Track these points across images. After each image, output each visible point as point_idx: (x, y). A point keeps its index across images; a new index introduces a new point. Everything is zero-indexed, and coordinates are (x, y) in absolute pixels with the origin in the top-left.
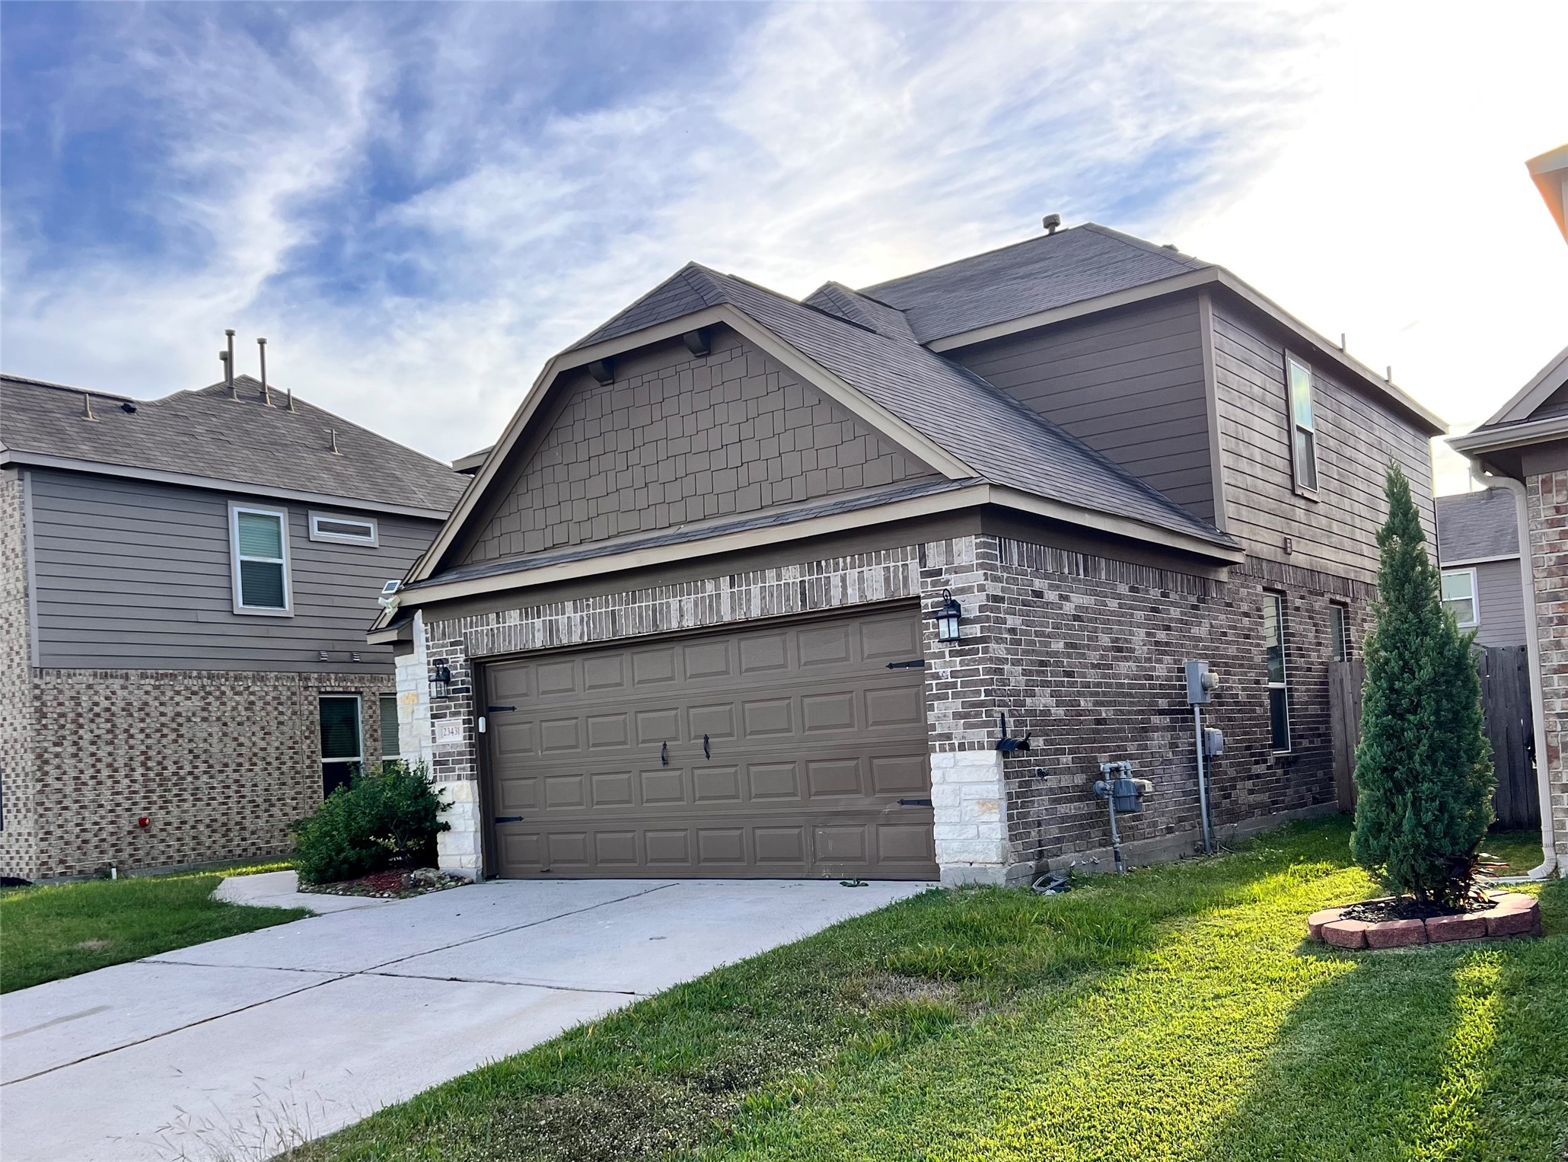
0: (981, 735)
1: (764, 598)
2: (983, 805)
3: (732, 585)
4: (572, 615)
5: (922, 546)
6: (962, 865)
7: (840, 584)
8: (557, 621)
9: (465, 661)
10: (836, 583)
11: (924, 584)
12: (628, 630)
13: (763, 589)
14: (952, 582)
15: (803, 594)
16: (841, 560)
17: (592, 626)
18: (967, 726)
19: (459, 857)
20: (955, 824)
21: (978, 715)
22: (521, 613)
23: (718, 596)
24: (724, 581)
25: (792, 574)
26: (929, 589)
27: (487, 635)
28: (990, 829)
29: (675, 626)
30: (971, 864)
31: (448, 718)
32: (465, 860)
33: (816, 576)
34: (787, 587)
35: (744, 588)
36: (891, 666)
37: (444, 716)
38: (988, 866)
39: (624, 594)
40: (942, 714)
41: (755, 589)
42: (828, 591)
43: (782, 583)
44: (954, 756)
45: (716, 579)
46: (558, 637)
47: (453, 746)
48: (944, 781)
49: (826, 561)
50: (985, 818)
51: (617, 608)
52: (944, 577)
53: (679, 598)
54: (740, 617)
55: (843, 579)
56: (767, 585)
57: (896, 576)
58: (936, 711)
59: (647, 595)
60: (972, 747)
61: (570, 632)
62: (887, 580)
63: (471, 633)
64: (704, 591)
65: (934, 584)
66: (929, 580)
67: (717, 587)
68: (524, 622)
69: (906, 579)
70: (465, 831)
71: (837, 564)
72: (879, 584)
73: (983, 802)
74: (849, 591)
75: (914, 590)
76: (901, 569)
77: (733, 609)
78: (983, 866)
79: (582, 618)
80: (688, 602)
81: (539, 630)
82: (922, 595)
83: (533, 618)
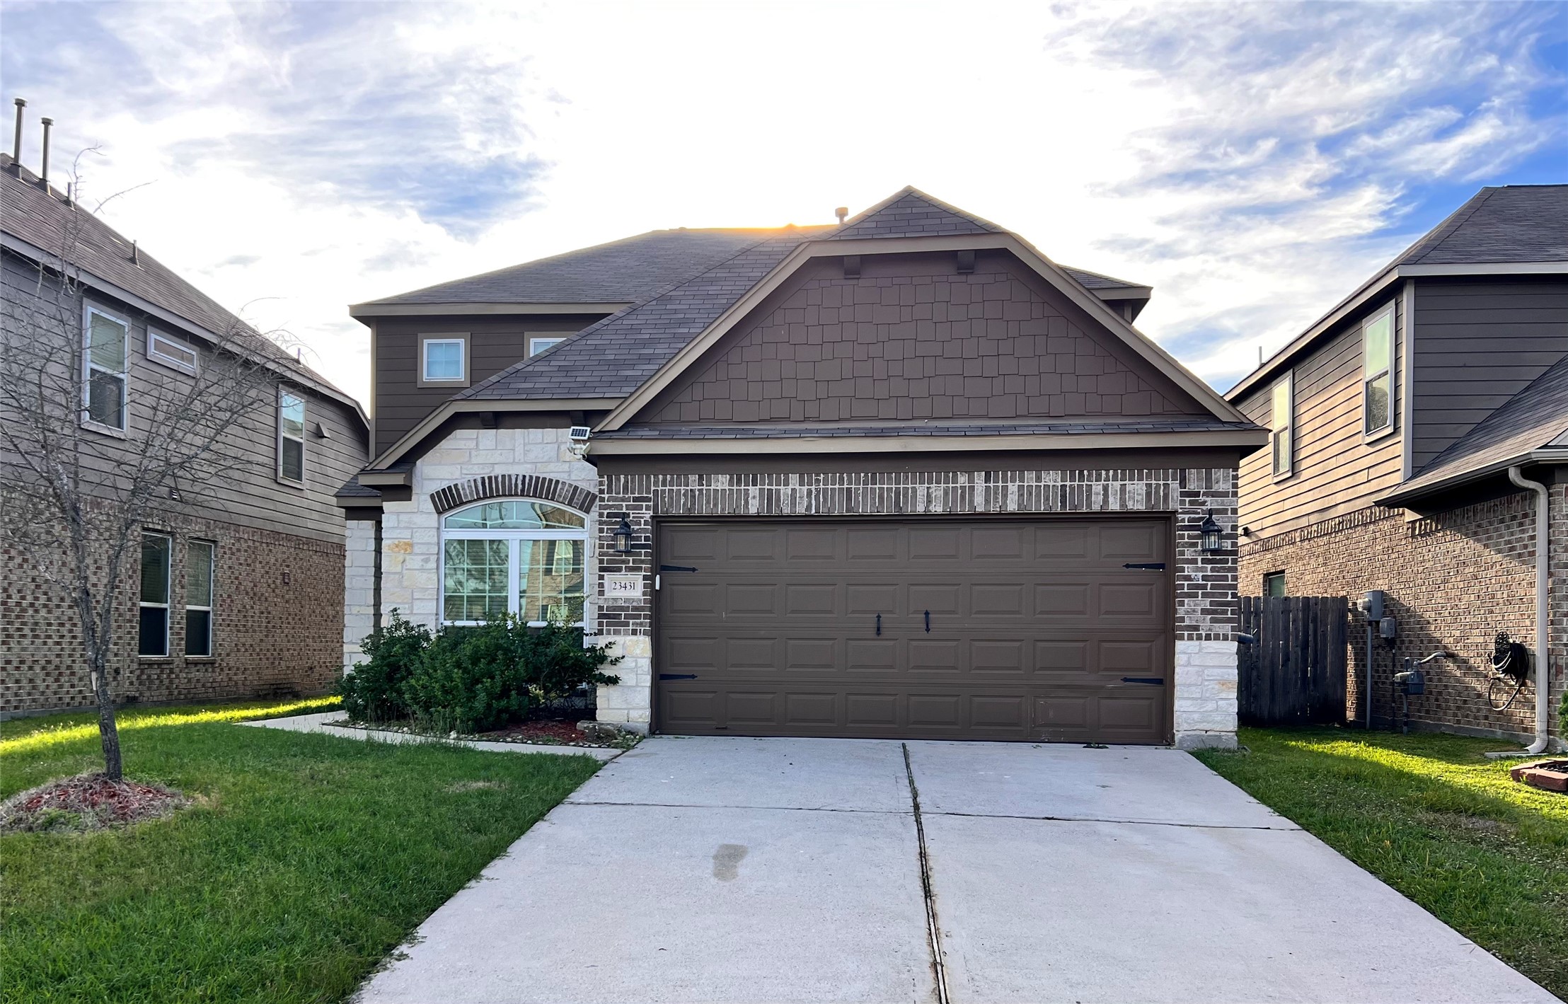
0: (1227, 628)
1: (1023, 495)
2: (1223, 685)
3: (987, 480)
4: (797, 487)
5: (1183, 471)
6: (1198, 733)
7: (1102, 492)
8: (778, 491)
9: (652, 517)
10: (1097, 491)
11: (1182, 502)
12: (865, 507)
13: (1021, 488)
14: (1208, 503)
15: (1064, 496)
16: (1103, 472)
17: (821, 500)
18: (1213, 621)
19: (626, 711)
20: (1196, 699)
21: (1225, 612)
22: (731, 479)
23: (972, 489)
24: (979, 476)
25: (1052, 478)
26: (1187, 506)
27: (684, 495)
28: (1227, 704)
29: (920, 509)
30: (1206, 732)
31: (623, 572)
32: (634, 715)
33: (1077, 482)
34: (1047, 489)
35: (1000, 484)
36: (1127, 566)
37: (619, 570)
38: (1223, 734)
39: (862, 475)
40: (1190, 609)
41: (1013, 488)
42: (1089, 496)
43: (1042, 484)
44: (1200, 644)
45: (971, 473)
46: (778, 505)
47: (626, 600)
48: (1189, 664)
49: (1088, 471)
50: (1223, 695)
51: (853, 486)
52: (1201, 499)
53: (926, 485)
54: (994, 508)
55: (1106, 489)
56: (1026, 484)
57: (1157, 492)
58: (1186, 607)
59: (890, 479)
60: (1217, 637)
61: (793, 504)
62: (1148, 494)
63: (663, 491)
64: (955, 481)
65: (1191, 503)
66: (1187, 499)
67: (971, 480)
68: (735, 488)
69: (1166, 496)
70: (637, 686)
71: (1100, 475)
72: (1140, 497)
73: (1223, 683)
74: (1111, 499)
75: (1173, 505)
76: (1162, 487)
77: (987, 501)
78: (1218, 733)
79: (809, 492)
80: (938, 490)
81: (754, 497)
82: (1180, 511)
83: (747, 484)
